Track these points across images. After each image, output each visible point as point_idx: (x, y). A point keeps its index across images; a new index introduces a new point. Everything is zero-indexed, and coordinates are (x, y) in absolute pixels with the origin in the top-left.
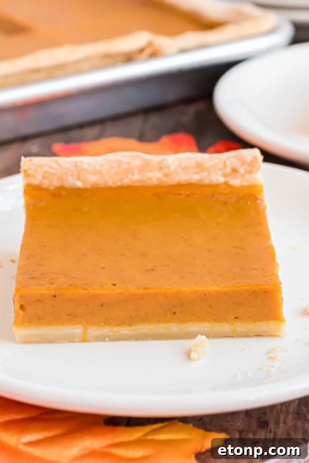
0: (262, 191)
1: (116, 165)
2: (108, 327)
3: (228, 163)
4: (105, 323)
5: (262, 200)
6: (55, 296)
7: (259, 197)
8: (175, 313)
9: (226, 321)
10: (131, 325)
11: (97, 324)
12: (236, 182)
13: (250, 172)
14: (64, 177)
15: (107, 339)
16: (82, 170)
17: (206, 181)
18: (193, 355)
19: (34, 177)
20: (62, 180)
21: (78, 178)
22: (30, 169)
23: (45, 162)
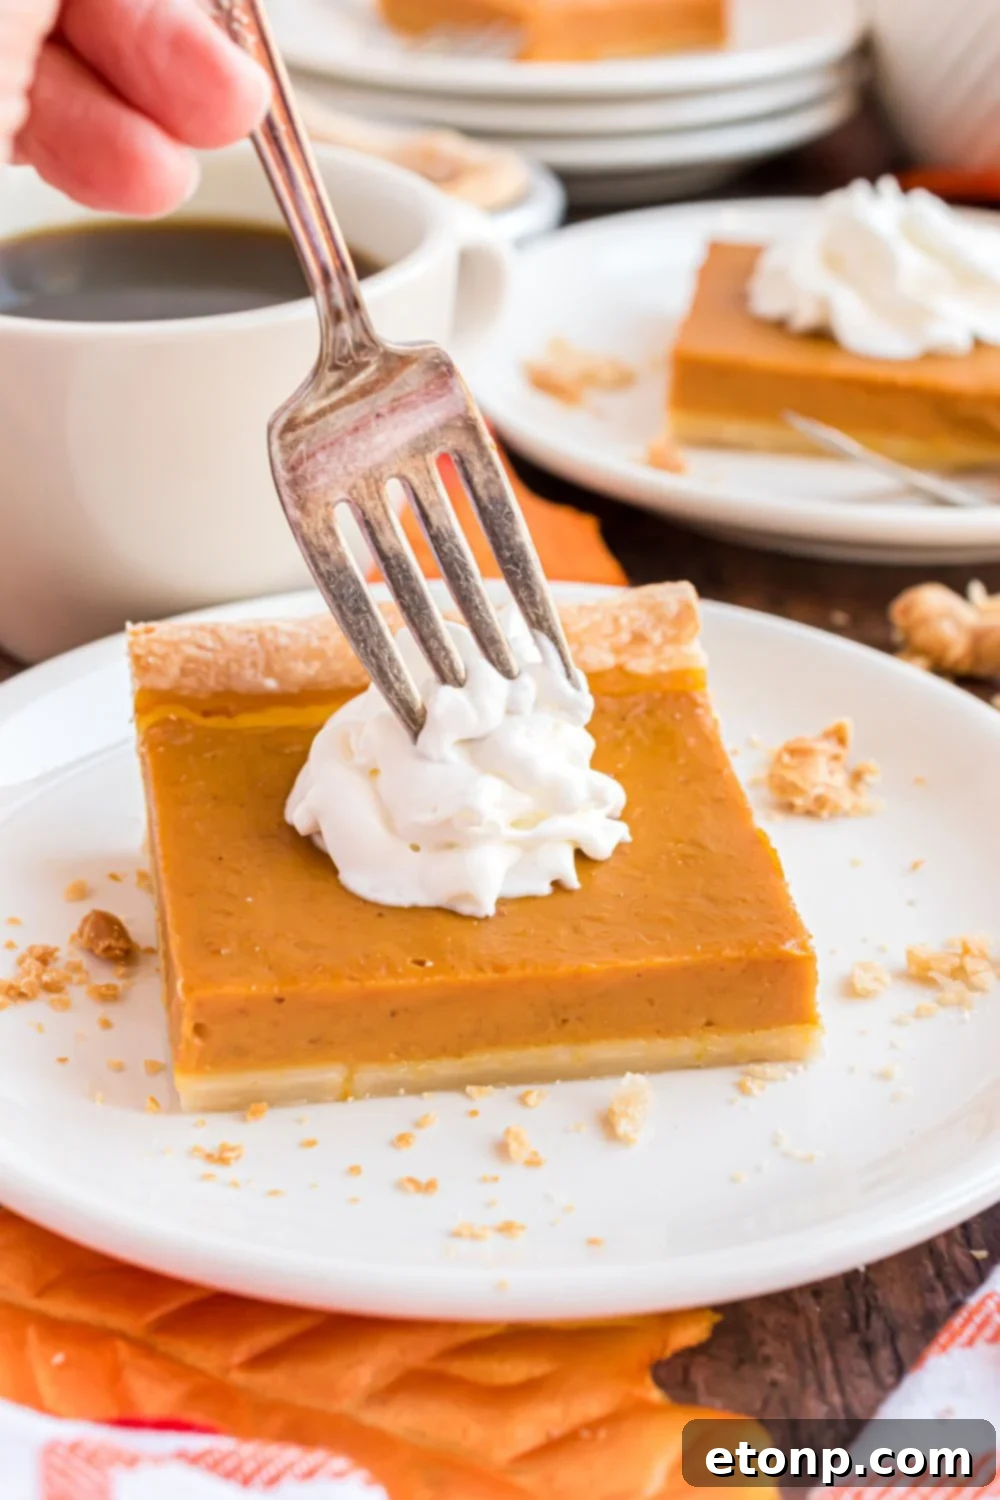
0: (703, 684)
2: (405, 1063)
3: (624, 620)
4: (397, 1054)
5: (706, 707)
6: (280, 1000)
7: (700, 700)
8: (565, 1021)
9: (686, 1033)
10: (459, 1055)
11: (380, 1058)
12: (642, 664)
13: (675, 640)
14: (234, 668)
15: (402, 1091)
16: (277, 649)
18: (623, 1127)
19: (159, 671)
20: (229, 676)
21: (269, 672)
22: (151, 653)
23: (187, 633)
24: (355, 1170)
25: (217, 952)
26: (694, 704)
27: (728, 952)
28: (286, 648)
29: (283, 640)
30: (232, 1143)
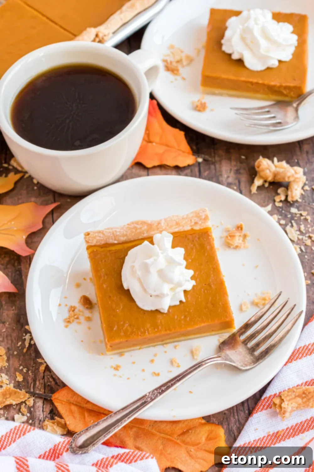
0: (211, 230)
1: (134, 230)
2: (152, 344)
3: (193, 221)
5: (211, 236)
6: (127, 341)
7: (210, 235)
8: (183, 334)
9: (208, 332)
10: (163, 341)
11: (147, 344)
12: (197, 228)
13: (205, 223)
14: (108, 240)
15: (151, 347)
16: (117, 235)
17: (182, 230)
19: (91, 243)
21: (115, 240)
22: (89, 240)
23: (97, 234)
24: (143, 370)
26: (209, 236)
28: (119, 235)
29: (118, 233)
30: (119, 364)
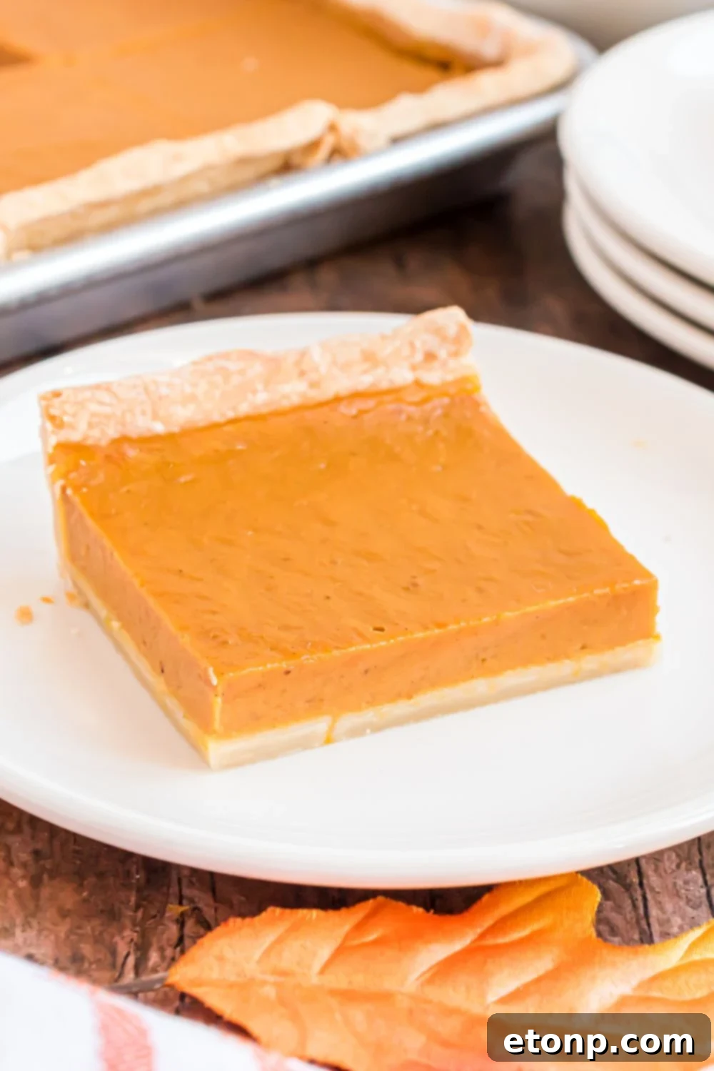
2: (372, 708)
3: (418, 344)
4: (368, 702)
5: (486, 404)
6: (288, 672)
7: (480, 400)
8: (484, 660)
9: (568, 657)
10: (410, 697)
11: (357, 708)
12: (433, 377)
13: (456, 354)
14: (128, 418)
15: (368, 731)
16: (160, 398)
17: (384, 385)
19: (73, 427)
20: (124, 424)
21: (155, 417)
22: (65, 413)
23: (88, 394)
25: (225, 643)
26: (477, 404)
27: (598, 592)
28: (166, 396)
29: (164, 391)
